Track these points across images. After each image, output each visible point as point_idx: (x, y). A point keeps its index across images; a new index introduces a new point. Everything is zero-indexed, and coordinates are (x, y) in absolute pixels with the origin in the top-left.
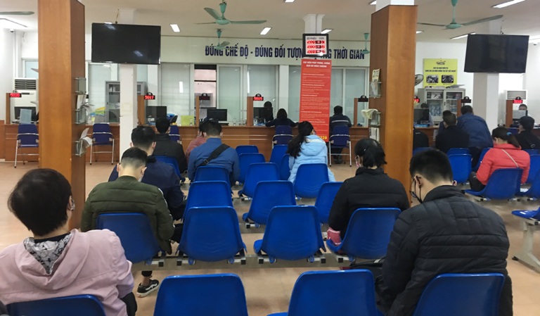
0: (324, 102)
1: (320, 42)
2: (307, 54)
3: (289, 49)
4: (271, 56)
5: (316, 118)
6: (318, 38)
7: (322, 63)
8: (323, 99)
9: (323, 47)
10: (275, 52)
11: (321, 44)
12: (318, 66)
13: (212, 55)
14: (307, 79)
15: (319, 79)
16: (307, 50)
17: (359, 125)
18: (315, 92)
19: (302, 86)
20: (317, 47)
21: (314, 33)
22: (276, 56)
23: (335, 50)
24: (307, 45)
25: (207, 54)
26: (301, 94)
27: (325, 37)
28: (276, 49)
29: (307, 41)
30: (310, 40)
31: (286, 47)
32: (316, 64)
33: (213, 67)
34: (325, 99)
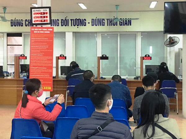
0: (48, 60)
1: (44, 13)
2: (33, 23)
3: (71, 20)
4: (59, 25)
5: (42, 72)
6: (42, 10)
7: (46, 30)
8: (47, 58)
9: (47, 17)
10: (61, 22)
11: (45, 15)
12: (43, 32)
13: (15, 26)
14: (35, 42)
15: (44, 42)
16: (33, 20)
17: (102, 78)
18: (41, 52)
19: (31, 48)
20: (41, 17)
21: (40, 6)
22: (62, 25)
23: (108, 20)
24: (33, 16)
25: (12, 26)
26: (30, 54)
27: (48, 9)
28: (62, 20)
29: (33, 13)
30: (36, 12)
31: (69, 18)
32: (42, 31)
33: (19, 35)
34: (49, 58)
